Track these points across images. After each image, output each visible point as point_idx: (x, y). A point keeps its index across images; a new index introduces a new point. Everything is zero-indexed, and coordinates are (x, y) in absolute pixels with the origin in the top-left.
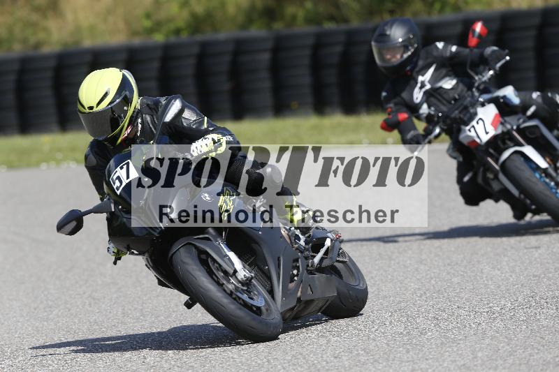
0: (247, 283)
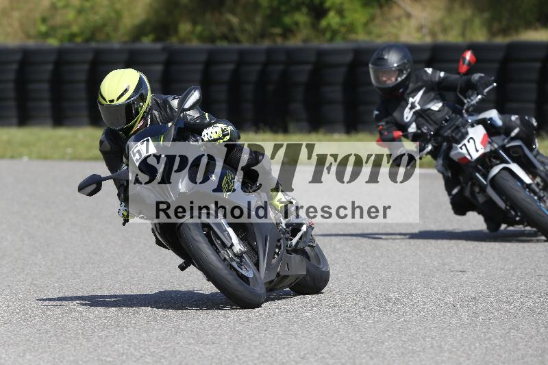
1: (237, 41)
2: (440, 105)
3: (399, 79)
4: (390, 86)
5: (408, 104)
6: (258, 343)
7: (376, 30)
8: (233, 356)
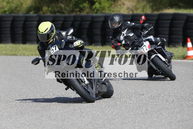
0: (87, 85)
1: (63, 13)
2: (133, 34)
3: (119, 26)
4: (116, 28)
5: (122, 34)
6: (70, 120)
7: (112, 9)
8: (62, 124)
